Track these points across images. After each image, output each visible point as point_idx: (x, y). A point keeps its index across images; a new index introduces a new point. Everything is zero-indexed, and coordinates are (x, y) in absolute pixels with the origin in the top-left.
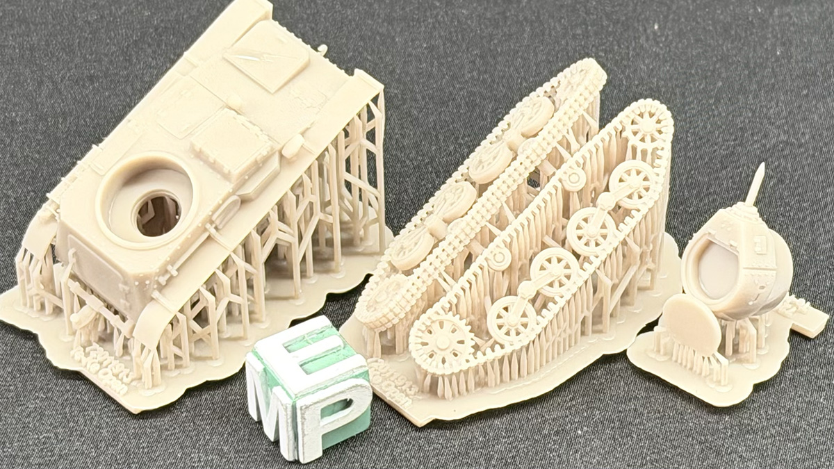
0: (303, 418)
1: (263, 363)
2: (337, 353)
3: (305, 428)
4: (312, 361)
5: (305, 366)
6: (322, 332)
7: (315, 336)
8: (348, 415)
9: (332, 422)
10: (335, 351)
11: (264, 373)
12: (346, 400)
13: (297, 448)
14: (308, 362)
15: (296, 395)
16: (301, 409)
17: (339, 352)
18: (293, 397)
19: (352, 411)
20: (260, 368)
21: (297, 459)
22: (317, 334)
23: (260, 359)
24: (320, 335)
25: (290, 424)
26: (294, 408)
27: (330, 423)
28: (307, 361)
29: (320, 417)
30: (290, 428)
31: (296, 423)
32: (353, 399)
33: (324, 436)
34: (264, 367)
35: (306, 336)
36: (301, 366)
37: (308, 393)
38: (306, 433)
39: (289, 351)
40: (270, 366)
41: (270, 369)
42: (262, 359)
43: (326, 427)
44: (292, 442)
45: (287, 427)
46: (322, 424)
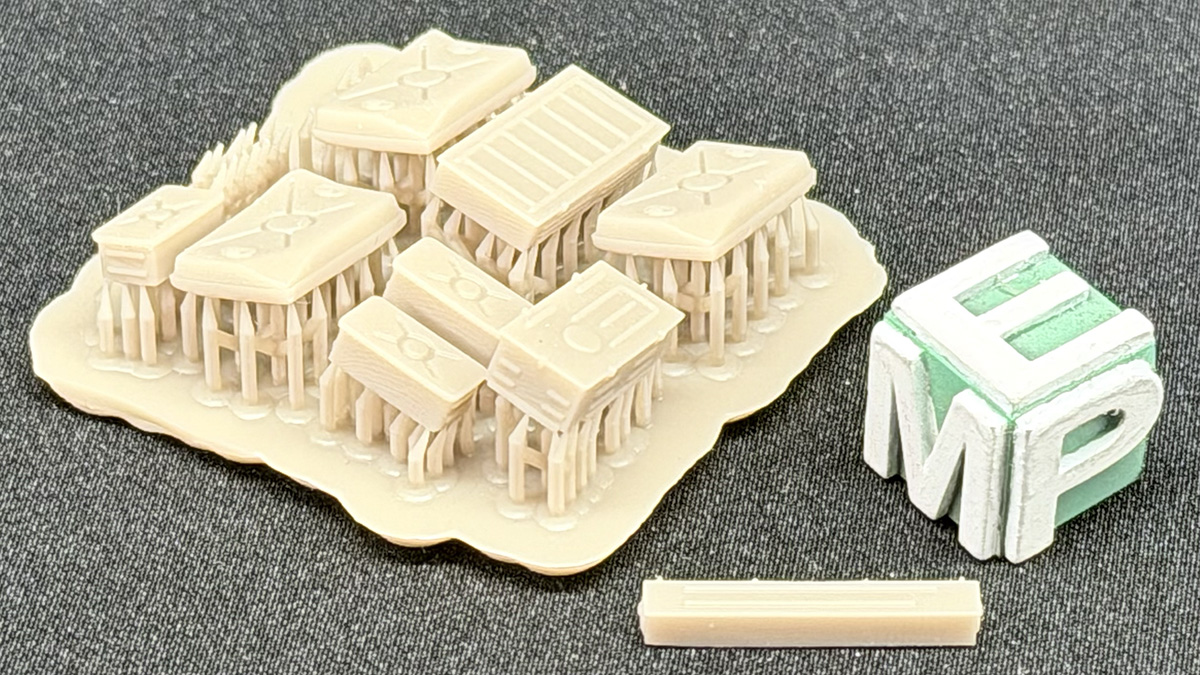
0: (1029, 457)
1: (918, 343)
2: (1077, 312)
3: (1030, 481)
4: (1026, 331)
5: (1017, 341)
6: (1029, 268)
7: (1017, 275)
8: (1112, 447)
9: (1082, 465)
10: (1071, 305)
11: (921, 363)
12: (1113, 411)
13: (1002, 528)
14: (1020, 333)
15: (1014, 405)
16: (1026, 439)
17: (1080, 308)
19: (1122, 437)
20: (913, 353)
21: (998, 554)
22: (1020, 272)
23: (909, 333)
24: (1027, 275)
25: (996, 474)
26: (1010, 436)
27: (1076, 468)
28: (1015, 332)
29: (1060, 454)
31: (1012, 469)
32: (1124, 409)
33: (1063, 499)
34: (921, 351)
35: (999, 277)
36: (1009, 340)
37: (1038, 402)
38: (1031, 492)
39: (976, 313)
40: (937, 346)
41: (938, 353)
42: (914, 334)
43: (1068, 475)
44: (994, 516)
45: (989, 480)
46: (1062, 471)
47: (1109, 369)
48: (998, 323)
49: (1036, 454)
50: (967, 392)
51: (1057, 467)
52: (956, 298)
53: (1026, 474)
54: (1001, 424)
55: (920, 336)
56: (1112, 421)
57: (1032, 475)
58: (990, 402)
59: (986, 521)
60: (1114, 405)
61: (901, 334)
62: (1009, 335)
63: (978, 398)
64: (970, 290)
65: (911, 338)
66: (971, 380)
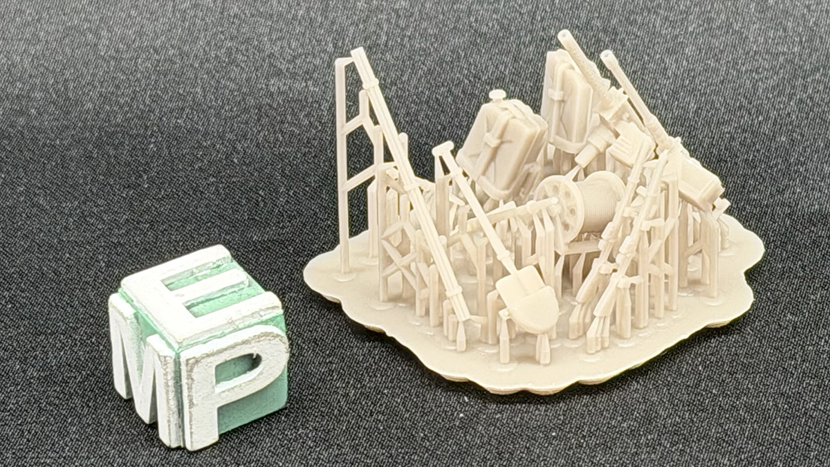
0: (190, 377)
1: (133, 306)
3: (193, 394)
6: (217, 267)
7: (208, 271)
8: (254, 379)
9: (233, 388)
10: (236, 289)
11: (134, 320)
12: (251, 355)
13: (181, 426)
14: (198, 304)
15: (179, 343)
16: (187, 365)
17: (242, 291)
18: (176, 346)
19: (261, 373)
20: (129, 312)
21: (182, 446)
22: (211, 268)
23: (130, 301)
24: (215, 271)
25: (172, 389)
26: (177, 363)
27: (229, 390)
28: (194, 302)
29: (214, 379)
30: (172, 395)
31: (181, 386)
32: (260, 354)
33: (221, 410)
34: (135, 311)
35: (194, 271)
36: (188, 308)
38: (195, 401)
39: (171, 290)
40: (143, 309)
41: (143, 313)
42: (132, 301)
43: (223, 395)
44: (174, 419)
45: (167, 392)
46: (218, 391)
47: (249, 327)
48: (183, 295)
49: (194, 376)
50: (156, 336)
51: (213, 387)
52: (163, 281)
53: (190, 388)
54: (173, 354)
55: (135, 303)
56: (253, 361)
57: (193, 390)
58: (166, 341)
59: (169, 421)
60: (253, 349)
61: (125, 301)
62: (189, 304)
63: (161, 339)
64: (173, 277)
65: (131, 304)
66: (160, 329)
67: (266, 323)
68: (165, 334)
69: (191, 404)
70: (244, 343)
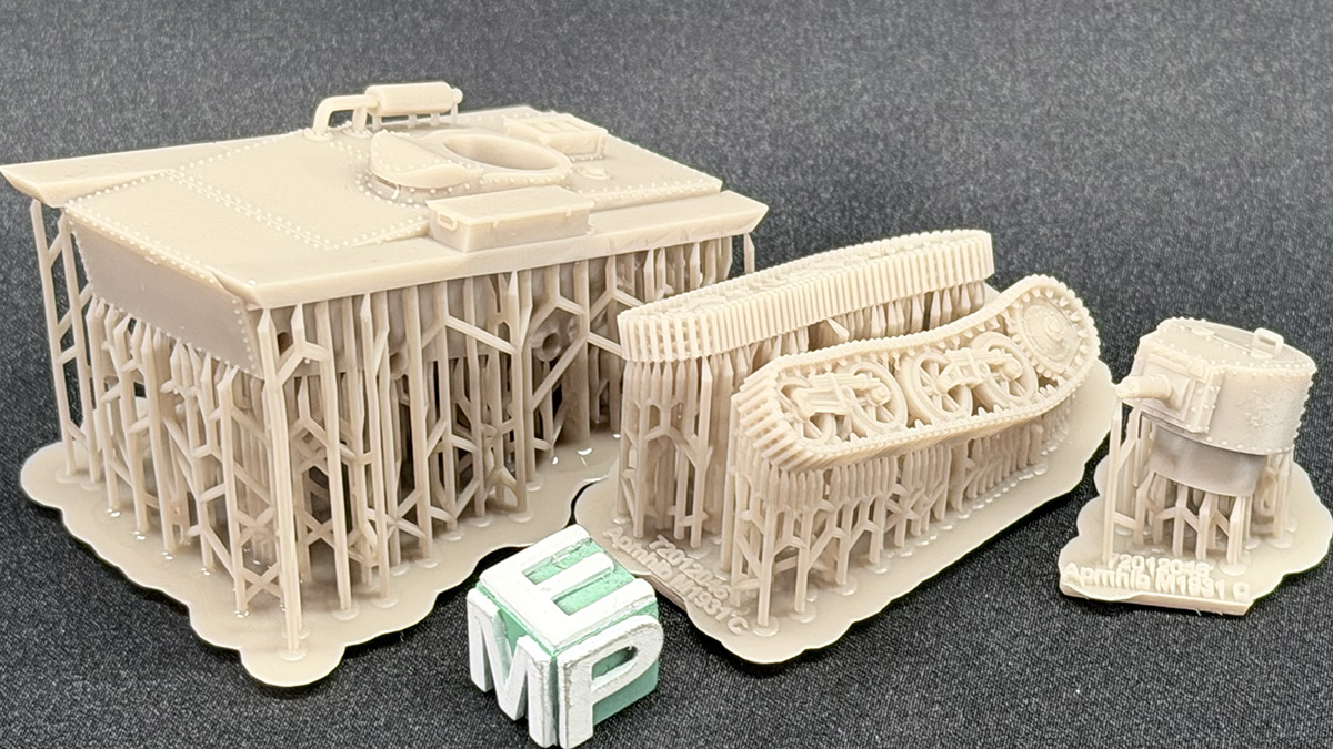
0: (567, 681)
1: (495, 603)
2: (605, 580)
4: (569, 594)
5: (563, 603)
7: (567, 555)
8: (630, 671)
9: (608, 684)
10: (602, 576)
11: (499, 617)
12: (628, 648)
13: (556, 725)
14: (565, 596)
15: (555, 646)
16: (565, 669)
17: (609, 578)
19: (636, 664)
21: (556, 743)
22: (571, 552)
23: (491, 597)
25: (547, 693)
26: (554, 666)
27: (604, 686)
28: (561, 595)
29: (590, 677)
30: (547, 698)
31: (557, 689)
32: (636, 646)
33: (595, 706)
34: (498, 609)
35: (555, 557)
36: (556, 602)
37: (573, 644)
38: (571, 703)
39: (535, 582)
40: (507, 606)
41: (509, 610)
42: (494, 597)
43: (599, 691)
44: (549, 719)
45: (542, 697)
46: (593, 688)
47: (623, 620)
48: (549, 590)
49: (572, 678)
50: (527, 636)
51: (589, 686)
52: (523, 572)
53: (567, 691)
54: (548, 658)
55: (498, 599)
56: (629, 654)
57: (571, 692)
58: (540, 644)
59: (543, 723)
60: (628, 643)
61: (486, 597)
62: (556, 598)
64: (533, 567)
65: (493, 601)
66: (528, 628)
67: (639, 613)
68: (535, 634)
69: (568, 706)
70: (620, 638)
